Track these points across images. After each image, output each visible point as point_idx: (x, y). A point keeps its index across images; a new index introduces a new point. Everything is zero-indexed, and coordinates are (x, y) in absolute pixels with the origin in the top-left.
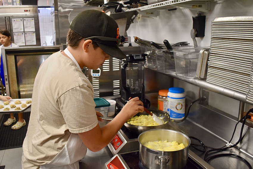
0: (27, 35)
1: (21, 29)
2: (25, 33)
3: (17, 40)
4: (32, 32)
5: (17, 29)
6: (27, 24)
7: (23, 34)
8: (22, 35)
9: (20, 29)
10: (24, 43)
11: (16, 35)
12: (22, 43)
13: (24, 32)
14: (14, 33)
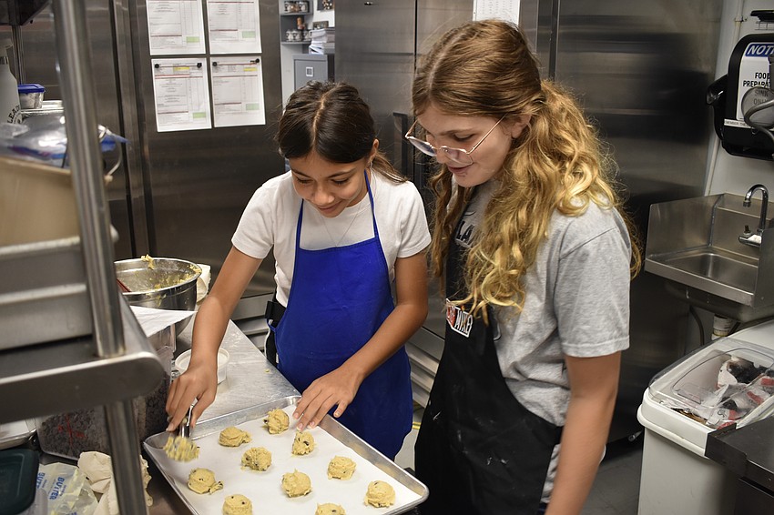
0: (224, 71)
1: (191, 40)
2: (212, 60)
3: (170, 98)
4: (248, 60)
5: (169, 39)
6: (222, 12)
7: (199, 65)
8: (196, 72)
9: (184, 37)
10: (203, 115)
11: (164, 71)
12: (196, 115)
13: (207, 55)
14: (154, 62)
